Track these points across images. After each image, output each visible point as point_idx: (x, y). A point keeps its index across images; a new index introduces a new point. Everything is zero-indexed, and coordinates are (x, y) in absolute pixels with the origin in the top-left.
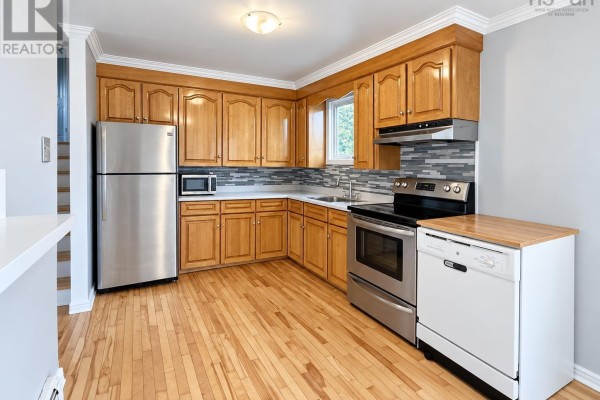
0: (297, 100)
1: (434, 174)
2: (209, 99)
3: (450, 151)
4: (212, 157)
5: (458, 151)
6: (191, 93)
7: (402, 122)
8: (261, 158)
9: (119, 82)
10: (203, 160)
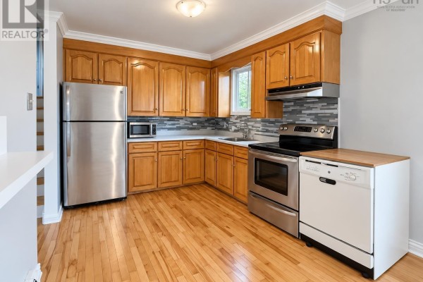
0: (211, 69)
1: (308, 121)
2: (149, 66)
3: (320, 105)
4: (152, 109)
5: (326, 104)
6: (136, 62)
7: (286, 84)
8: (186, 110)
9: (81, 53)
10: (145, 112)
